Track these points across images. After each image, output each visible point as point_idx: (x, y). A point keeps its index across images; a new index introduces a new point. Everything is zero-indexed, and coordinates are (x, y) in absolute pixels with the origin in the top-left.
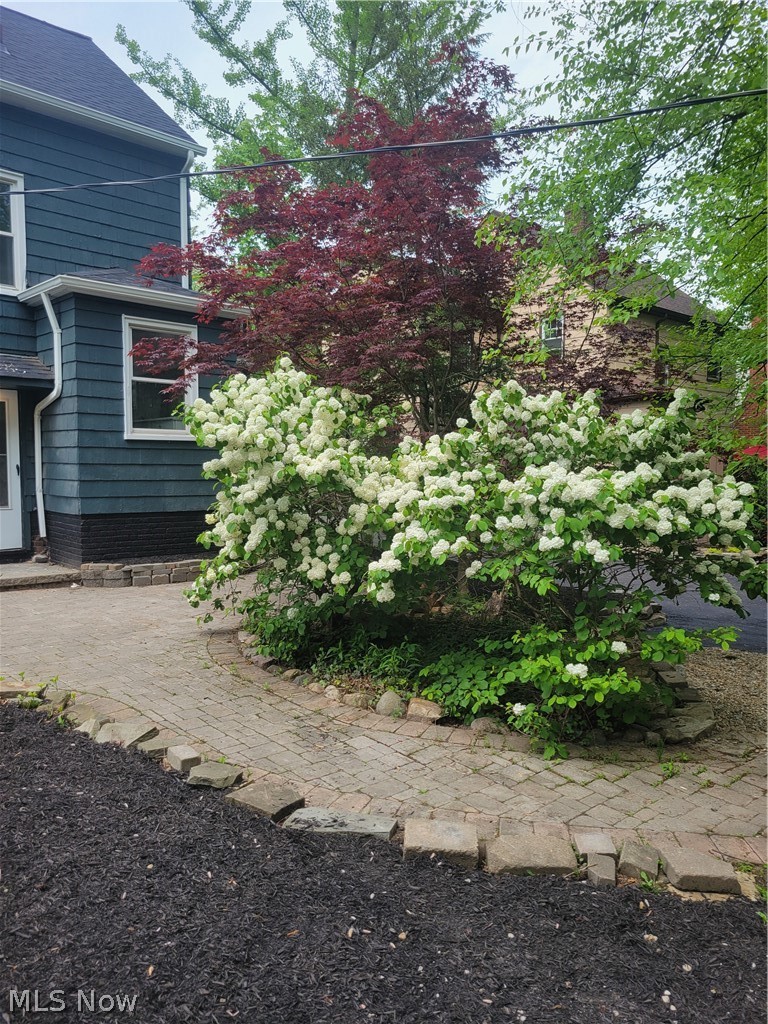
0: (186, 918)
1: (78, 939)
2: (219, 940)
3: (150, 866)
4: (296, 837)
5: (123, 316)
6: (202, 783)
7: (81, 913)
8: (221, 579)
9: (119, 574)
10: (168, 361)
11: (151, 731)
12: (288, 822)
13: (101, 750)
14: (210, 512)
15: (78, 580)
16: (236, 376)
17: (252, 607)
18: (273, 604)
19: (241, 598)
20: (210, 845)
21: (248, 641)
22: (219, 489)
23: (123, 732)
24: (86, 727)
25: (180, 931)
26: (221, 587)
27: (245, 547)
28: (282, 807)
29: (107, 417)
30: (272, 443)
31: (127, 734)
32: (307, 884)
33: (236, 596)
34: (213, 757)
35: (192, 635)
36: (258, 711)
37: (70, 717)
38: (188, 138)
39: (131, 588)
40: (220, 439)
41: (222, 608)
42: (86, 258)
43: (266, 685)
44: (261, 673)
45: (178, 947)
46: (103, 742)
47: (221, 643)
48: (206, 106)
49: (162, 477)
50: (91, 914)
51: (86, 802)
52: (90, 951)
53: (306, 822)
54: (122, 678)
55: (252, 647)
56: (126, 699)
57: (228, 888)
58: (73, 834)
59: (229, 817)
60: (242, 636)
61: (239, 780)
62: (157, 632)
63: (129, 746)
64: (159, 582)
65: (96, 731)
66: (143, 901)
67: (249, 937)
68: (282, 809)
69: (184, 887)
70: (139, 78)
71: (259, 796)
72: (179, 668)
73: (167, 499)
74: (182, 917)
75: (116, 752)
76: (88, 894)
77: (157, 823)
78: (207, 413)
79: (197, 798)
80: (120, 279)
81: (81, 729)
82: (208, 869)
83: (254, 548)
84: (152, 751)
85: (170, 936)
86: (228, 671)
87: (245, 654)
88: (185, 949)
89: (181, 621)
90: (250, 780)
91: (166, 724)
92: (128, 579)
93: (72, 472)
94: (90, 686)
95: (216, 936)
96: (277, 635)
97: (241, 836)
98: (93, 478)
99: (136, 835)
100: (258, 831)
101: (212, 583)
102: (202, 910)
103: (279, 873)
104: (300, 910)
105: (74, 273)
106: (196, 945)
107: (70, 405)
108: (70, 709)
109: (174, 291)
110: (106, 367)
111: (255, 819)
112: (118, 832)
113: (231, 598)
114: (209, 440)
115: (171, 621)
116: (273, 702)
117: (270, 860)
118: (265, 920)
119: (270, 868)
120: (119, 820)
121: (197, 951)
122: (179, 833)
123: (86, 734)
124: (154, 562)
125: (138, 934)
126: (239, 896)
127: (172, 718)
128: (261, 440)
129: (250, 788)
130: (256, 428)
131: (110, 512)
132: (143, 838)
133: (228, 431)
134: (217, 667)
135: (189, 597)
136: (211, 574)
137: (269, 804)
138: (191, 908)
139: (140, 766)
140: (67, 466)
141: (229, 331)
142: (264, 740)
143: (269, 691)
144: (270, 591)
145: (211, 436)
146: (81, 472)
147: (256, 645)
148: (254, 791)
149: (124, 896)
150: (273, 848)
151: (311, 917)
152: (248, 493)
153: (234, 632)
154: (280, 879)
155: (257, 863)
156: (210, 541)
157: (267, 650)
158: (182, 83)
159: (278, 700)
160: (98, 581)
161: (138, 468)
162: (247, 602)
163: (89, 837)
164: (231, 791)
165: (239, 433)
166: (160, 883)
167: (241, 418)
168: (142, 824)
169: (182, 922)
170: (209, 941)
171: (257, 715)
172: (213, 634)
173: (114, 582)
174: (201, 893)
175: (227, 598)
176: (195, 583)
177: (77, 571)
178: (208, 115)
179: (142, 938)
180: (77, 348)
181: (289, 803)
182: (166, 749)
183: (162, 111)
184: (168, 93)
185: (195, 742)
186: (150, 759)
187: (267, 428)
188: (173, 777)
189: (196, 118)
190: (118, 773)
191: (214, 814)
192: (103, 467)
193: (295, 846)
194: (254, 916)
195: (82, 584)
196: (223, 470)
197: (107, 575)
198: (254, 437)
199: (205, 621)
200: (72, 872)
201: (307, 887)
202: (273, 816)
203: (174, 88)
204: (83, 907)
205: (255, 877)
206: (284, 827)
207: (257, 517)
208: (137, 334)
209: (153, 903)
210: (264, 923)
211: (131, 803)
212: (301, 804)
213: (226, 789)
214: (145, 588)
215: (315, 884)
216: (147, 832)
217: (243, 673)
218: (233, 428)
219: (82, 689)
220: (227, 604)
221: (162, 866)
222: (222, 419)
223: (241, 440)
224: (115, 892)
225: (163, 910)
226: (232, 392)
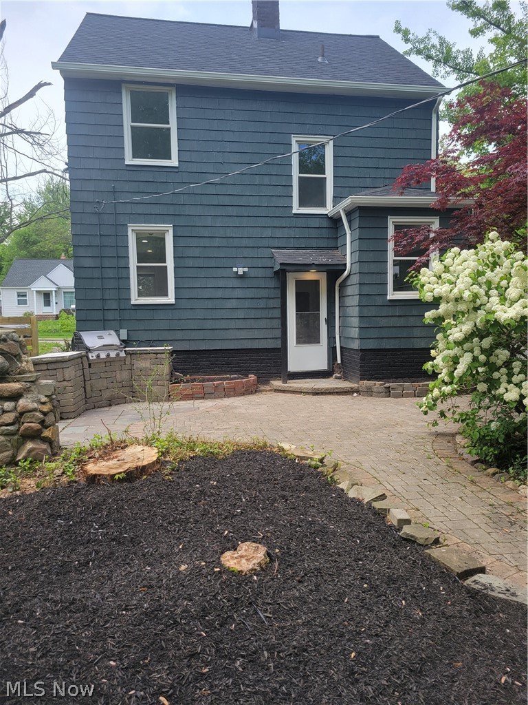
0: (382, 628)
1: (314, 619)
2: (402, 651)
3: (365, 586)
4: (473, 594)
5: (389, 217)
6: (409, 538)
7: (318, 603)
8: (444, 396)
9: (382, 389)
10: (413, 245)
11: (382, 495)
12: (469, 581)
13: (349, 502)
14: (433, 348)
15: (358, 391)
16: (453, 250)
17: (464, 418)
18: (482, 418)
19: (459, 411)
20: (408, 583)
21: (462, 443)
22: (438, 332)
23: (365, 493)
24: (343, 486)
25: (377, 635)
26: (444, 402)
27: (455, 374)
28: (466, 569)
29: (377, 286)
30: (476, 296)
31: (367, 494)
32: (475, 631)
33: (455, 409)
34: (423, 521)
35: (423, 434)
36: (462, 495)
37: (335, 478)
38: (439, 84)
39: (389, 399)
40: (436, 295)
41: (445, 417)
42: (369, 182)
43: (470, 477)
44: (469, 467)
45: (373, 645)
46: (352, 497)
47: (443, 442)
48: (455, 58)
49: (412, 324)
50: (325, 606)
51: (334, 533)
52: (319, 629)
53: (484, 585)
54: (372, 457)
55: (464, 447)
56: (372, 472)
57: (415, 616)
58: (323, 552)
59: (425, 566)
60: (459, 439)
61: (437, 541)
62: (400, 430)
63: (367, 503)
64: (408, 396)
65: (349, 489)
66: (357, 607)
67: (424, 656)
68: (466, 571)
69: (385, 606)
70: (408, 53)
71: (451, 557)
72: (410, 456)
73: (415, 340)
74: (380, 627)
75: (358, 505)
76: (325, 592)
77: (375, 558)
78: (429, 278)
79: (406, 548)
80: (388, 193)
81: (340, 486)
82: (404, 599)
83: (461, 375)
84: (380, 509)
85: (370, 637)
86: (444, 463)
87: (459, 452)
88: (378, 649)
89: (418, 424)
90: (445, 544)
91: (395, 492)
92: (388, 393)
93: (355, 321)
94: (353, 460)
95: (400, 647)
96: (482, 440)
97: (432, 582)
98: (367, 326)
99: (361, 562)
100: (444, 582)
101: (437, 399)
102: (394, 626)
103: (456, 617)
104: (467, 649)
105: (361, 193)
106: (386, 648)
107: (355, 279)
108: (336, 472)
109: (424, 194)
110: (377, 252)
111: (444, 573)
112: (350, 557)
113: (451, 411)
114: (428, 297)
115: (411, 423)
116: (474, 490)
117: (450, 605)
118: (438, 647)
119: (449, 611)
120: (352, 550)
121: (385, 653)
122: (388, 568)
123: (343, 490)
124: (405, 382)
125: (349, 628)
126: (422, 624)
127: (399, 489)
128: (467, 294)
129: (443, 550)
130: (464, 286)
131: (378, 348)
132: (365, 565)
133: (442, 289)
134: (437, 459)
135: (420, 407)
136: (436, 392)
137: (456, 564)
138: (387, 622)
139: (372, 517)
140: (353, 318)
141: (457, 218)
142: (462, 517)
143: (473, 482)
144: (480, 408)
145: (429, 294)
146: (360, 322)
147: (468, 447)
148: (446, 552)
149: (346, 600)
150: (454, 597)
151: (475, 657)
152: (457, 334)
153: (453, 435)
154: (456, 621)
155: (440, 605)
156: (432, 369)
157: (474, 451)
158: (438, 47)
159: (479, 489)
160: (369, 392)
161: (396, 318)
162: (461, 415)
163: (332, 556)
164: (430, 548)
165: (451, 291)
166: (370, 598)
167: (453, 279)
168: (366, 556)
169: (379, 630)
170: (395, 649)
171: (461, 498)
172: (438, 435)
173: (379, 394)
174: (396, 613)
175: (449, 410)
176: (425, 398)
177: (357, 385)
178: (457, 64)
179: (352, 632)
180: (359, 242)
181: (471, 568)
182: (389, 510)
183: (422, 71)
184: (429, 57)
185: (412, 509)
186: (379, 514)
187: (472, 285)
188: (392, 529)
189: (448, 69)
190: (356, 519)
191: (414, 562)
192: (374, 318)
193: (471, 601)
194: (430, 642)
195: (360, 394)
196: (439, 317)
197: (375, 389)
198: (461, 293)
199: (433, 425)
200: (317, 576)
201: (476, 634)
202: (458, 573)
203: (433, 52)
204: (320, 600)
205: (436, 614)
206: (465, 584)
207: (466, 351)
208: (398, 227)
209: (363, 611)
210: (437, 649)
211: (362, 540)
212: (482, 570)
213: (426, 546)
214: (399, 399)
215: (483, 633)
216: (368, 562)
217: (455, 466)
218: (447, 287)
219: (347, 461)
220: (449, 415)
221: (373, 588)
222: (440, 281)
223: (452, 296)
224: (341, 596)
225: (369, 617)
226: (448, 261)
